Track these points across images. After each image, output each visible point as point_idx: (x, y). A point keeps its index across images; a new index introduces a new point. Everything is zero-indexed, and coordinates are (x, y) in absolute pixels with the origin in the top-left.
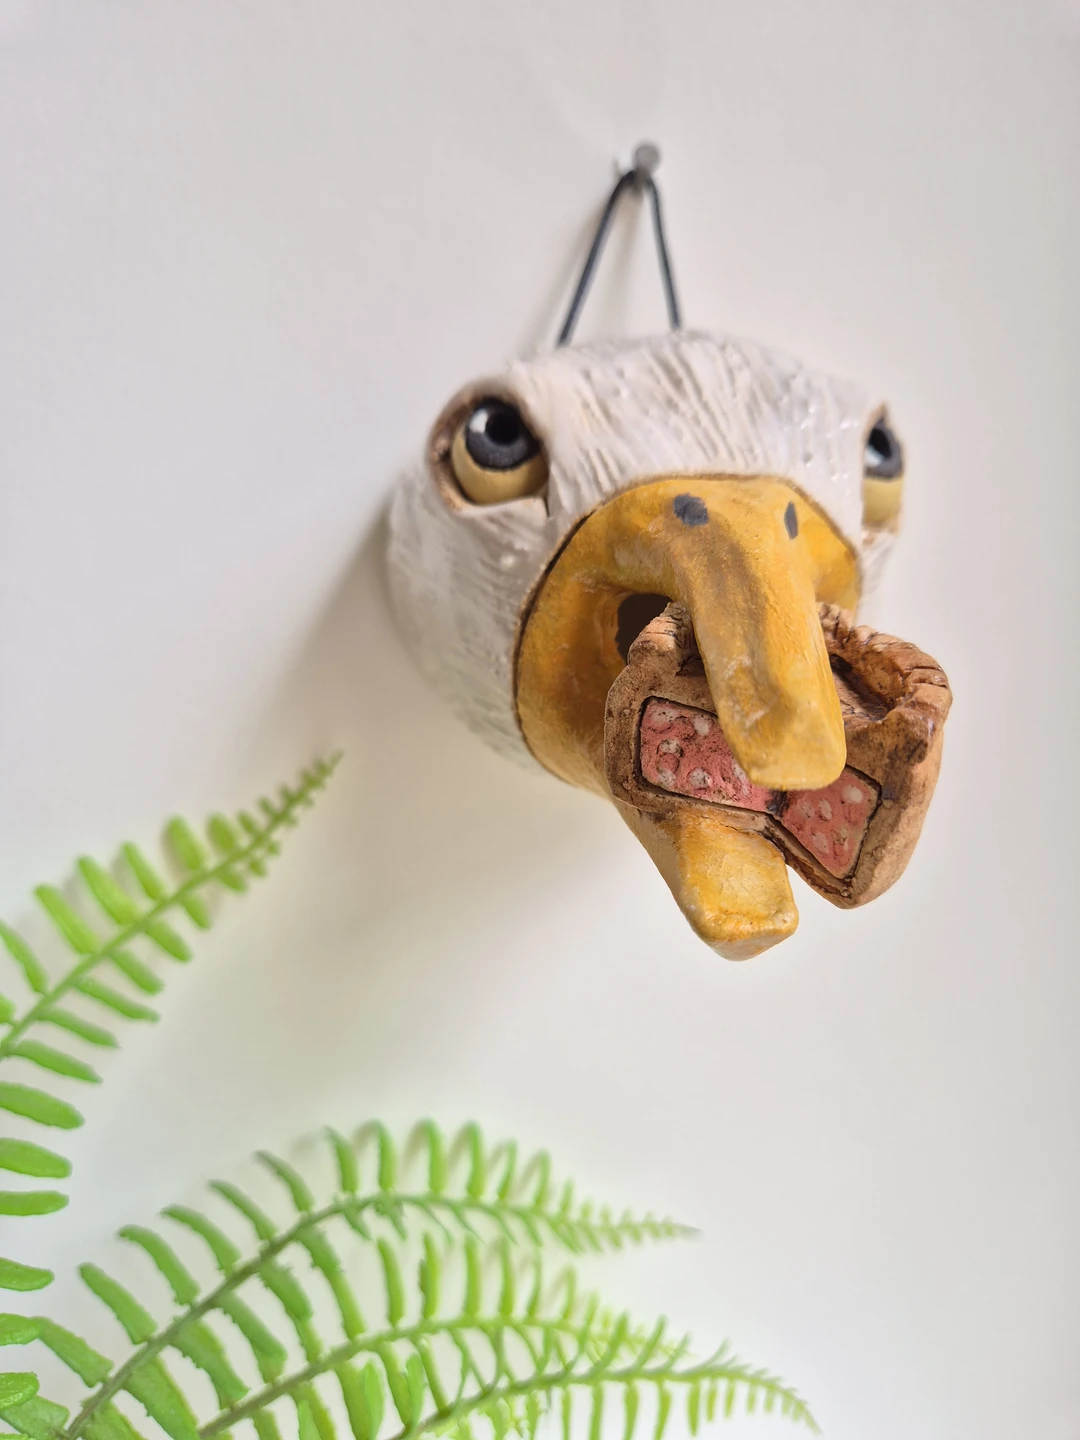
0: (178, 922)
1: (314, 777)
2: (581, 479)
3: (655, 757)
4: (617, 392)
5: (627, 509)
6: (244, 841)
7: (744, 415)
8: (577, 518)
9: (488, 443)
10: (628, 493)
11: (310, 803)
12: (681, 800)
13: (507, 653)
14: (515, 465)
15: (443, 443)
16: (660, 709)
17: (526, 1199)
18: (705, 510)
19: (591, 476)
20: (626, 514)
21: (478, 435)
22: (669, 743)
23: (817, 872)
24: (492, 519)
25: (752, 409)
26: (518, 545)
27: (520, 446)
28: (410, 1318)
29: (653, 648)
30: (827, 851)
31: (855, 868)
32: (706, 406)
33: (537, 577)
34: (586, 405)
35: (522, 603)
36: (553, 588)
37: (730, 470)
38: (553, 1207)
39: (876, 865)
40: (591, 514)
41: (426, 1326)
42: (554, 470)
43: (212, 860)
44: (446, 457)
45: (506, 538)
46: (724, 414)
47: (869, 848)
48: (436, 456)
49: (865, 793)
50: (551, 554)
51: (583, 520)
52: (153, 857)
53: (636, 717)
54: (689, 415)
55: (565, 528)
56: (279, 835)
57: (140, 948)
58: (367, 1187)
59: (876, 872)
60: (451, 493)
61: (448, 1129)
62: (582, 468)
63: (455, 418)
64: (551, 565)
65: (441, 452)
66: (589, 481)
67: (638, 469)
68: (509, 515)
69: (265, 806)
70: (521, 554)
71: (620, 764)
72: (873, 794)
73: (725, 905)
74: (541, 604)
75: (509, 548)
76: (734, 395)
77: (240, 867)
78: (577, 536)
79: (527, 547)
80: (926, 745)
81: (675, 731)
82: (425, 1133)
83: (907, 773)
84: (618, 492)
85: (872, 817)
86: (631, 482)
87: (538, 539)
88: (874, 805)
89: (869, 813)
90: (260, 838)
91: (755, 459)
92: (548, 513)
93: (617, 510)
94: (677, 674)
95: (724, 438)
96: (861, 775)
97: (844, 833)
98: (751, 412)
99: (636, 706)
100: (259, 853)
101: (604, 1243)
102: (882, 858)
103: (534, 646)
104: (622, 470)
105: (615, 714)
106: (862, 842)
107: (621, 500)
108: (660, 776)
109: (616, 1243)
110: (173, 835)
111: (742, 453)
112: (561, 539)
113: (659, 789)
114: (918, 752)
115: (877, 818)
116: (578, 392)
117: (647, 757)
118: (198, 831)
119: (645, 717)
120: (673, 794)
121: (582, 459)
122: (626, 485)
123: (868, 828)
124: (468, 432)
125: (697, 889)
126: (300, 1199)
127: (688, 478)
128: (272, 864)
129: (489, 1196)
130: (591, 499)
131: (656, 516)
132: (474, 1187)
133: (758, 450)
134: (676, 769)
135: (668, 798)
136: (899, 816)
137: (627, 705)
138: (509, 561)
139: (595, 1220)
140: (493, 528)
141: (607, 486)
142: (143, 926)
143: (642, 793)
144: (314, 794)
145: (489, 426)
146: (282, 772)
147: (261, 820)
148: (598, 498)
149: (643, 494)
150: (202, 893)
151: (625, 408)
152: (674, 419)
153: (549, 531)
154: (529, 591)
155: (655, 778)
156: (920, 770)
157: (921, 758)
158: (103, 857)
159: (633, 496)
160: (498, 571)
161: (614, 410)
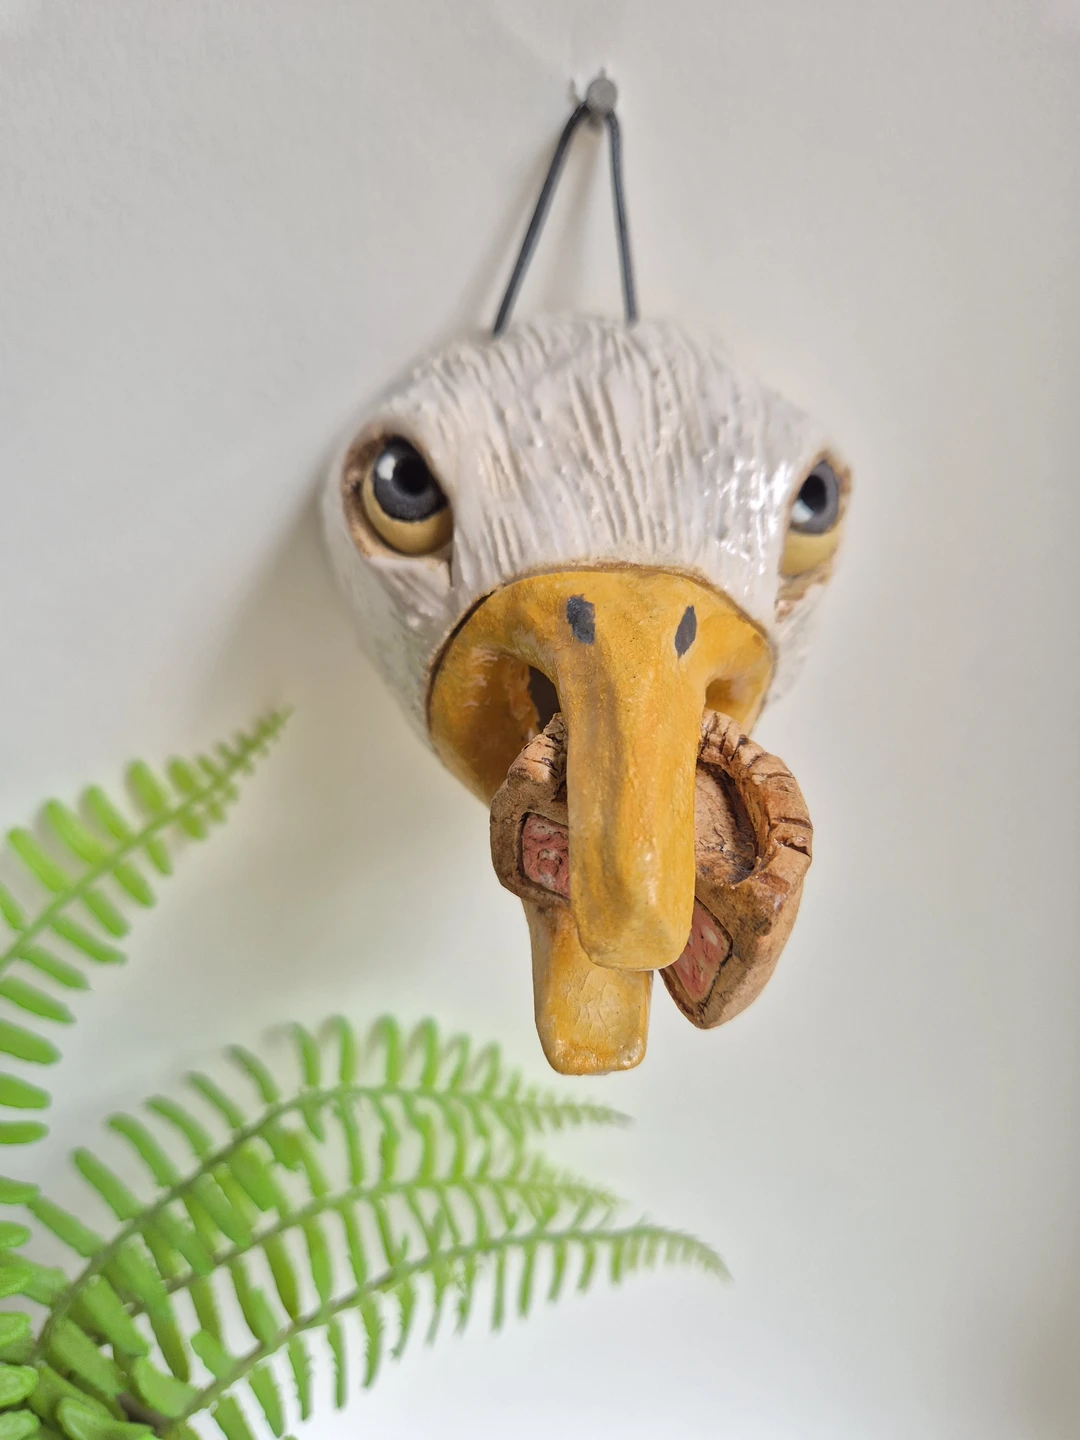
0: (139, 863)
1: (268, 726)
2: (482, 554)
3: (536, 862)
4: (531, 442)
5: (524, 599)
6: (204, 782)
7: (663, 474)
8: (477, 597)
9: (397, 494)
10: (525, 581)
11: (265, 752)
12: (561, 900)
13: (419, 698)
14: (423, 517)
15: (354, 474)
16: (539, 824)
17: (475, 1085)
18: (593, 626)
19: (492, 553)
20: (523, 604)
21: (384, 482)
22: (548, 852)
23: (677, 988)
24: (398, 576)
25: (673, 466)
26: (423, 609)
27: (428, 497)
28: (371, 1178)
29: (528, 778)
30: (688, 972)
31: (708, 999)
32: (622, 463)
33: (442, 641)
34: (496, 458)
35: (430, 659)
36: (457, 653)
37: (634, 559)
38: (501, 1091)
39: (724, 1005)
40: (492, 593)
41: (386, 1185)
42: (457, 538)
43: (174, 800)
44: (357, 489)
45: (411, 599)
46: (642, 472)
47: (719, 989)
48: (348, 488)
49: (720, 940)
50: (454, 624)
51: (483, 599)
52: (118, 798)
53: (518, 826)
54: (604, 474)
55: (466, 604)
56: (237, 779)
57: (107, 886)
58: (329, 1080)
59: (725, 1010)
60: (363, 534)
61: (407, 1022)
62: (484, 541)
63: (365, 453)
64: (455, 632)
65: (354, 484)
66: (489, 556)
67: (539, 555)
68: (412, 575)
69: (222, 750)
70: (424, 618)
71: (504, 861)
72: (726, 944)
73: (578, 1038)
74: (447, 664)
75: (413, 609)
76: (657, 445)
77: (199, 809)
78: (477, 613)
79: (430, 613)
80: (770, 924)
81: (553, 844)
82: (385, 1029)
83: (753, 941)
84: (517, 578)
85: (723, 964)
86: (530, 569)
87: (441, 607)
88: (726, 954)
89: (721, 960)
90: (220, 781)
91: (664, 540)
92: (451, 584)
93: (514, 597)
94: (553, 801)
95: (635, 507)
96: (717, 922)
97: (702, 963)
98: (671, 471)
99: (517, 817)
100: (218, 795)
101: (546, 1123)
102: (730, 1001)
103: (443, 699)
104: (522, 551)
105: (498, 820)
106: (714, 981)
107: (519, 586)
108: (541, 877)
109: (557, 1123)
110: (136, 777)
111: (652, 529)
112: (461, 614)
113: (540, 887)
114: (763, 928)
115: (727, 966)
116: (489, 441)
117: (529, 861)
119: (526, 827)
120: (554, 893)
121: (485, 530)
122: (525, 571)
123: (719, 972)
124: (376, 475)
125: (554, 1018)
126: (266, 1092)
127: (588, 569)
128: (232, 811)
129: (442, 1083)
130: (492, 580)
131: (551, 614)
132: (428, 1076)
133: (669, 526)
134: (556, 874)
135: (549, 896)
136: (744, 973)
137: (509, 816)
138: (414, 622)
139: (540, 1100)
140: (399, 585)
141: (506, 568)
142: (110, 865)
143: (525, 888)
144: (269, 743)
145: (397, 471)
146: (237, 721)
147: (219, 762)
148: (498, 580)
149: (540, 584)
150: (165, 835)
151: (537, 463)
152: (587, 482)
153: (451, 601)
154: (435, 651)
155: (537, 878)
156: (765, 941)
157: (766, 932)
158: (68, 797)
159: (531, 584)
160: (406, 626)
161: (525, 466)
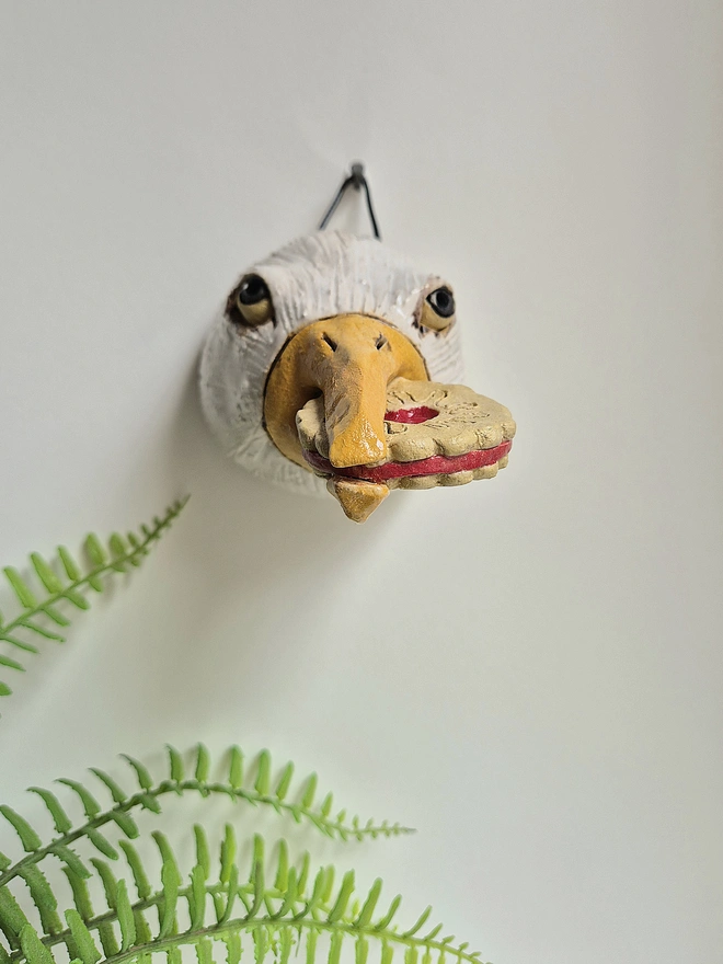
118: (103, 542)
